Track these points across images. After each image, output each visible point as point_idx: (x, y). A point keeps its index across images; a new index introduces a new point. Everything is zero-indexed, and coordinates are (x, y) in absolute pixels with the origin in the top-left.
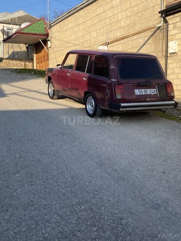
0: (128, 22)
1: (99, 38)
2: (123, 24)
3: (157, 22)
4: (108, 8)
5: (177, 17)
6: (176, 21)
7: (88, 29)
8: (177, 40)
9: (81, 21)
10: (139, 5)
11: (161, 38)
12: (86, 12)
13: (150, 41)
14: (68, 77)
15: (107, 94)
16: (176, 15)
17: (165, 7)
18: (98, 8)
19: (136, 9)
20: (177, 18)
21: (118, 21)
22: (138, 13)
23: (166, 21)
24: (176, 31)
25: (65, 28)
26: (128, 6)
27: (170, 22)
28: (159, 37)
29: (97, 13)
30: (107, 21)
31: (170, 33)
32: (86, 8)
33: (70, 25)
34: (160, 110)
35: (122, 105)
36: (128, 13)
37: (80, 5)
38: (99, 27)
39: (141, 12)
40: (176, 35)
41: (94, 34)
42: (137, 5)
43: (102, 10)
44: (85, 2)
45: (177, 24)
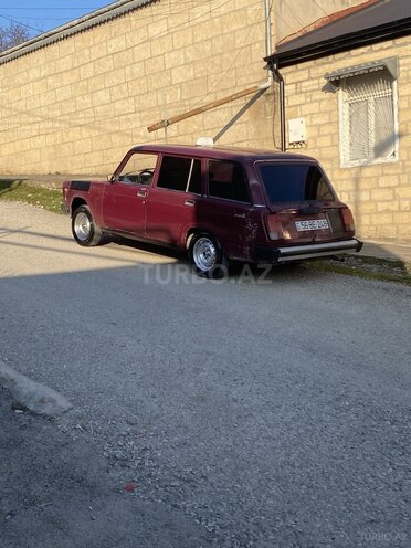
0: (191, 74)
1: (118, 105)
2: (177, 77)
3: (259, 78)
4: (137, 40)
5: (302, 69)
6: (300, 78)
7: (85, 83)
8: (305, 116)
9: (64, 64)
10: (214, 40)
11: (269, 110)
12: (78, 44)
13: (246, 117)
14: (141, 199)
15: (250, 232)
16: (300, 66)
17: (273, 47)
18: (112, 38)
19: (208, 48)
20: (303, 72)
21: (166, 71)
22: (213, 56)
23: (278, 78)
24: (300, 99)
25: (19, 79)
26: (189, 40)
27: (288, 79)
28: (265, 109)
29: (110, 50)
30: (137, 69)
31: (289, 102)
32: (78, 37)
33: (34, 74)
34: (333, 257)
35: (283, 250)
36: (189, 55)
37: (62, 28)
38: (116, 81)
39: (220, 54)
40: (303, 107)
41: (103, 96)
42: (211, 39)
43: (123, 43)
44: (76, 22)
45: (303, 84)
